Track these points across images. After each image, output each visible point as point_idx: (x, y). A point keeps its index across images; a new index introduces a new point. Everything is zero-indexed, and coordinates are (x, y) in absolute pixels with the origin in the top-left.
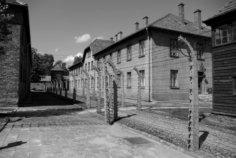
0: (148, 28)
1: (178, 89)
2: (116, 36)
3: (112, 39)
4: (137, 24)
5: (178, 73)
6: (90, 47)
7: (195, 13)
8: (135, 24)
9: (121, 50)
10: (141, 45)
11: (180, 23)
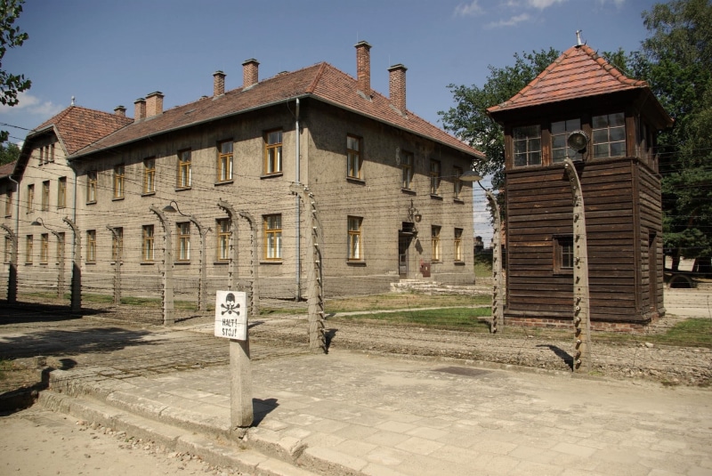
0: (300, 100)
1: (364, 265)
2: (139, 105)
3: (122, 109)
4: (222, 76)
5: (363, 224)
6: (55, 129)
7: (390, 71)
8: (215, 75)
9: (193, 153)
10: (266, 142)
11: (358, 92)
